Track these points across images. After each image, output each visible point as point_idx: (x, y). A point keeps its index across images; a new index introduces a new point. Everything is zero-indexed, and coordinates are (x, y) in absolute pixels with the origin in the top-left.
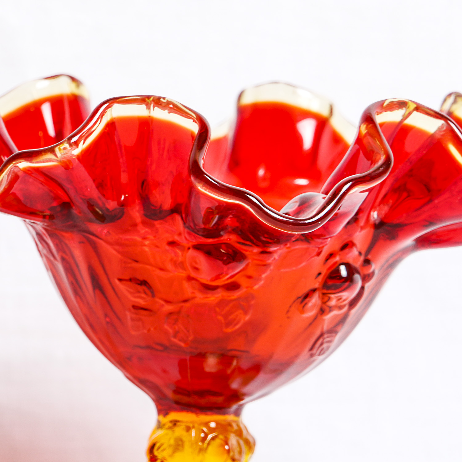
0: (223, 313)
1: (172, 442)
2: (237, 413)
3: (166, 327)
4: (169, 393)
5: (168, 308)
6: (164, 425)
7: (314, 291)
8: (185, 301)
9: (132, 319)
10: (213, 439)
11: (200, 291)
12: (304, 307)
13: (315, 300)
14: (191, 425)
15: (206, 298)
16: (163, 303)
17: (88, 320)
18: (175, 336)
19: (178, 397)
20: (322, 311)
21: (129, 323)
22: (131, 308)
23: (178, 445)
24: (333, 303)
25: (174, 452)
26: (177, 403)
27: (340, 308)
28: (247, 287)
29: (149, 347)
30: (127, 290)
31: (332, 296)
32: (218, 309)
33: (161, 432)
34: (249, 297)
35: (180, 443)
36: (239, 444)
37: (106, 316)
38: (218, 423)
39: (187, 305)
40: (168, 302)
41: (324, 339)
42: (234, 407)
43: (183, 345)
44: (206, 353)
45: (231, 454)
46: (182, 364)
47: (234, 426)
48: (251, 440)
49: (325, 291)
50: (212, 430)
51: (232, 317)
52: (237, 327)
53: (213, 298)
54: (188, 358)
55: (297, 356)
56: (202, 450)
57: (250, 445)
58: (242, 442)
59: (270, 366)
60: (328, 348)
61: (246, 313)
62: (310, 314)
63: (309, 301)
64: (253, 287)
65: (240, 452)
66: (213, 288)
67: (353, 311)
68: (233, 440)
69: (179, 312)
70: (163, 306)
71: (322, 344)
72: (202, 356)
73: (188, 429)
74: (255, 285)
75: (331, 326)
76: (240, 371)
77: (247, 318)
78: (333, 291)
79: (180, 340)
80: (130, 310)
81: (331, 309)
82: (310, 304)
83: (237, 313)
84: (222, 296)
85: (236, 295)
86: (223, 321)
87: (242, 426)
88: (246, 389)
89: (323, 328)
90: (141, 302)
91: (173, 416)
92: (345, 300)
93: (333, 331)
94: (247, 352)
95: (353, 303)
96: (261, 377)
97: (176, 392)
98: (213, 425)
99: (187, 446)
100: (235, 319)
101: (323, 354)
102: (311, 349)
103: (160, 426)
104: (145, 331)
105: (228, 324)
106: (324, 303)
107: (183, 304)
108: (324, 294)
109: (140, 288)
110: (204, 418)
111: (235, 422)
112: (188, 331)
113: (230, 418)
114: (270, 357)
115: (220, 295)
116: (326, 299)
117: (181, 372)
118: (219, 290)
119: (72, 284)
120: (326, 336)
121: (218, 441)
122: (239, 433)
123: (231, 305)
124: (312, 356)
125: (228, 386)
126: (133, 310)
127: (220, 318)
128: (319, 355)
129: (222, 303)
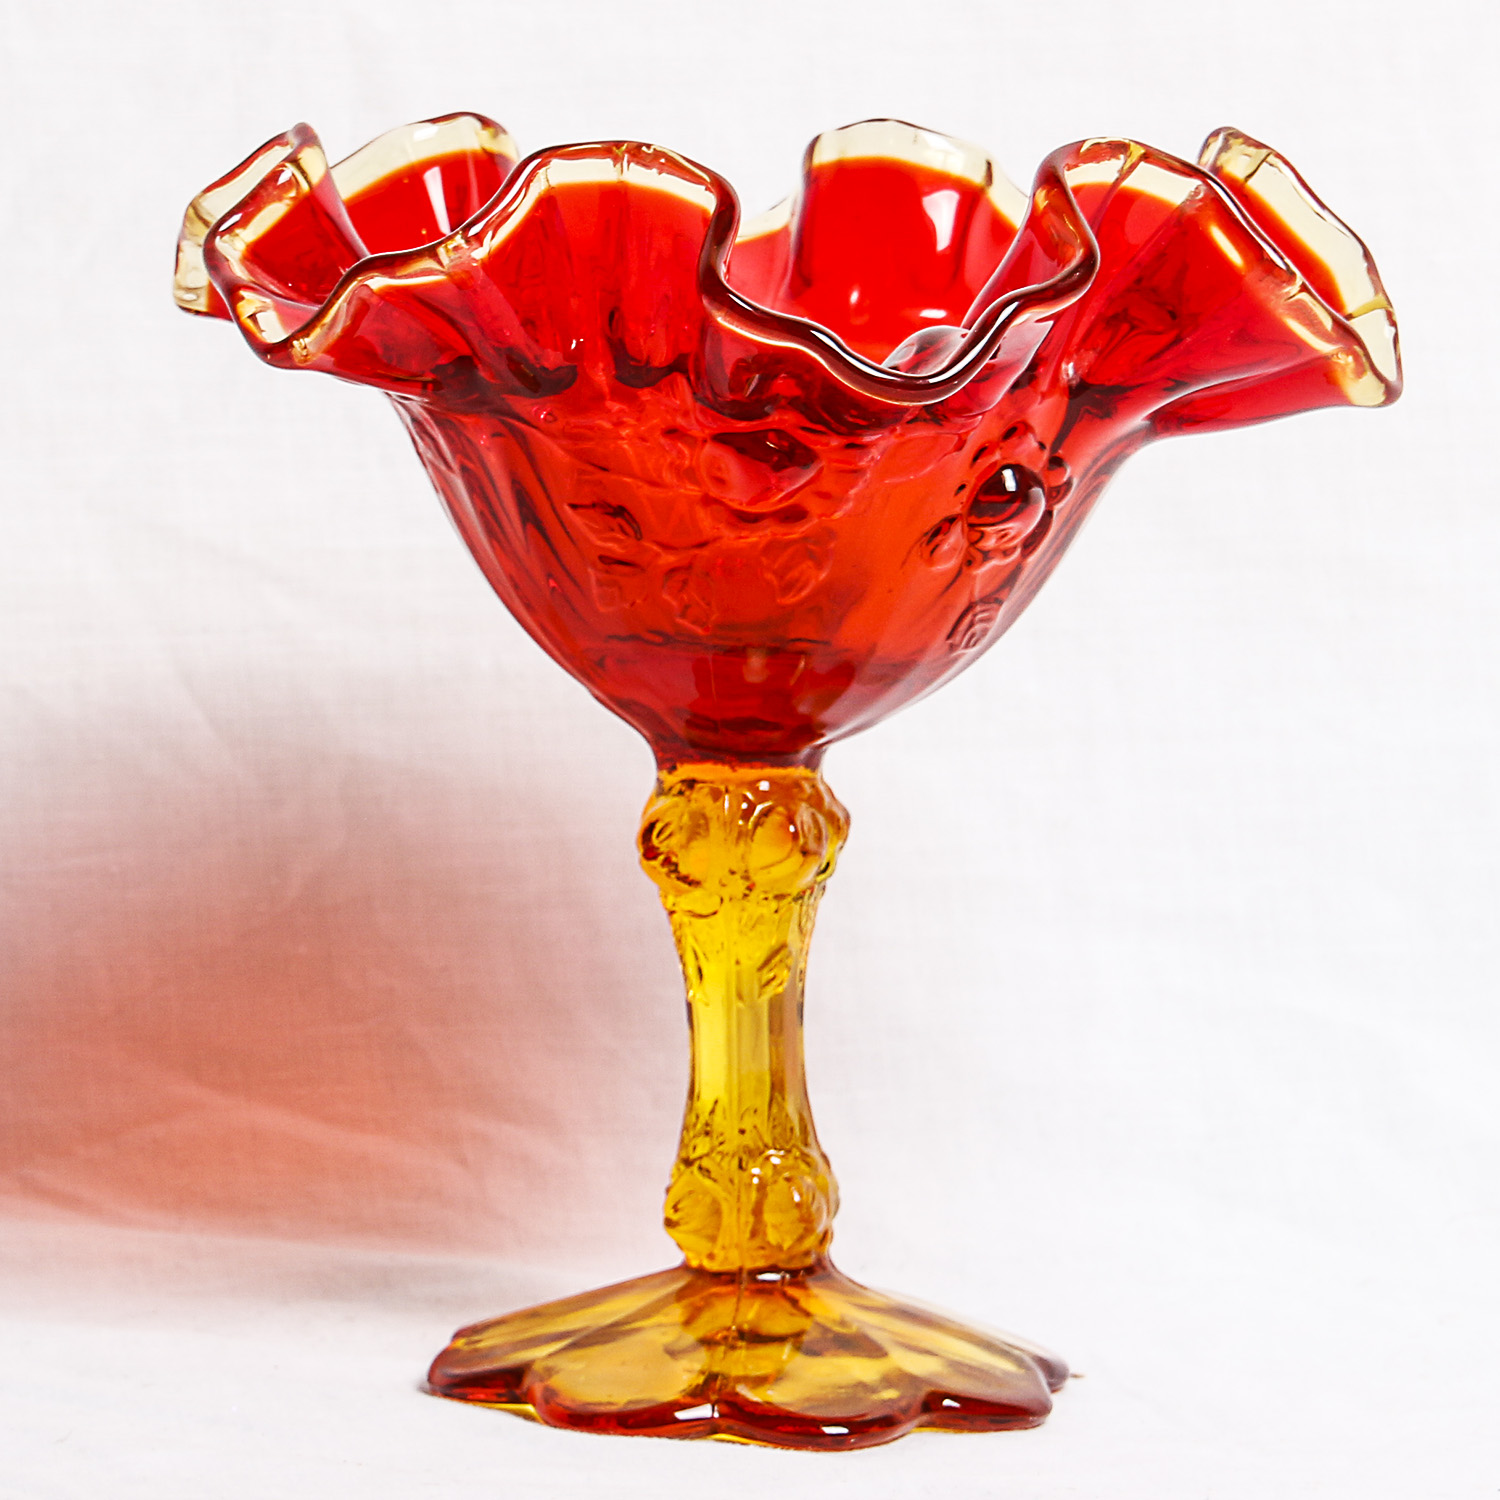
0: (776, 566)
1: (686, 818)
2: (812, 763)
3: (666, 597)
4: (678, 727)
5: (669, 559)
6: (671, 789)
7: (951, 521)
8: (702, 545)
9: (600, 583)
10: (766, 813)
11: (731, 525)
12: (932, 552)
13: (955, 538)
14: (723, 788)
15: (741, 538)
16: (656, 548)
17: (516, 587)
18: (683, 615)
19: (695, 734)
20: (969, 562)
21: (595, 591)
22: (598, 561)
23: (698, 827)
24: (990, 543)
25: (690, 839)
26: (694, 744)
27: (1006, 553)
28: (820, 516)
29: (635, 637)
30: (586, 525)
31: (989, 529)
32: (764, 560)
33: (664, 802)
34: (825, 535)
35: (702, 822)
36: (816, 822)
37: (549, 576)
38: (772, 781)
39: (705, 552)
40: (667, 547)
41: (975, 615)
42: (805, 751)
43: (700, 631)
44: (744, 649)
45: (801, 841)
46: (700, 669)
47: (806, 786)
48: (840, 815)
49: (973, 520)
50: (763, 796)
51: (795, 573)
52: (804, 593)
53: (755, 538)
54: (710, 656)
55: (922, 650)
56: (743, 835)
57: (839, 824)
58: (821, 819)
59: (869, 670)
60: (985, 632)
61: (819, 566)
62: (947, 565)
63: (943, 541)
64: (832, 514)
65: (819, 838)
66: (756, 519)
67: (1032, 559)
68: (804, 814)
69: (689, 567)
70: (658, 555)
71: (971, 625)
72: (739, 653)
73: (717, 795)
74: (835, 512)
75: (989, 590)
76: (812, 679)
77: (823, 576)
78: (991, 520)
79: (693, 623)
80: (594, 565)
81: (987, 555)
82: (946, 547)
83: (804, 566)
84: (774, 534)
85: (798, 531)
86: (775, 582)
87: (821, 788)
88: (827, 716)
89: (972, 593)
90: (615, 548)
91: (686, 771)
92: (1013, 538)
93: (993, 599)
94: (826, 643)
95: (1030, 544)
96: (855, 690)
97: (689, 724)
98: (764, 786)
99: (714, 826)
100: (797, 580)
101: (974, 645)
102: (949, 636)
103: (661, 791)
104: (627, 606)
105: (787, 588)
106: (973, 544)
107: (697, 551)
108: (972, 526)
109: (615, 522)
110: (747, 773)
111: (806, 779)
112: (708, 604)
113: (800, 772)
114: (871, 651)
115: (768, 532)
116: (975, 536)
117: (698, 685)
118: (766, 522)
119: (481, 515)
120: (978, 608)
121: (775, 819)
122: (816, 801)
123: (790, 551)
124: (953, 648)
125: (794, 709)
126: (600, 565)
127: (769, 576)
128: (967, 646)
129: (771, 548)
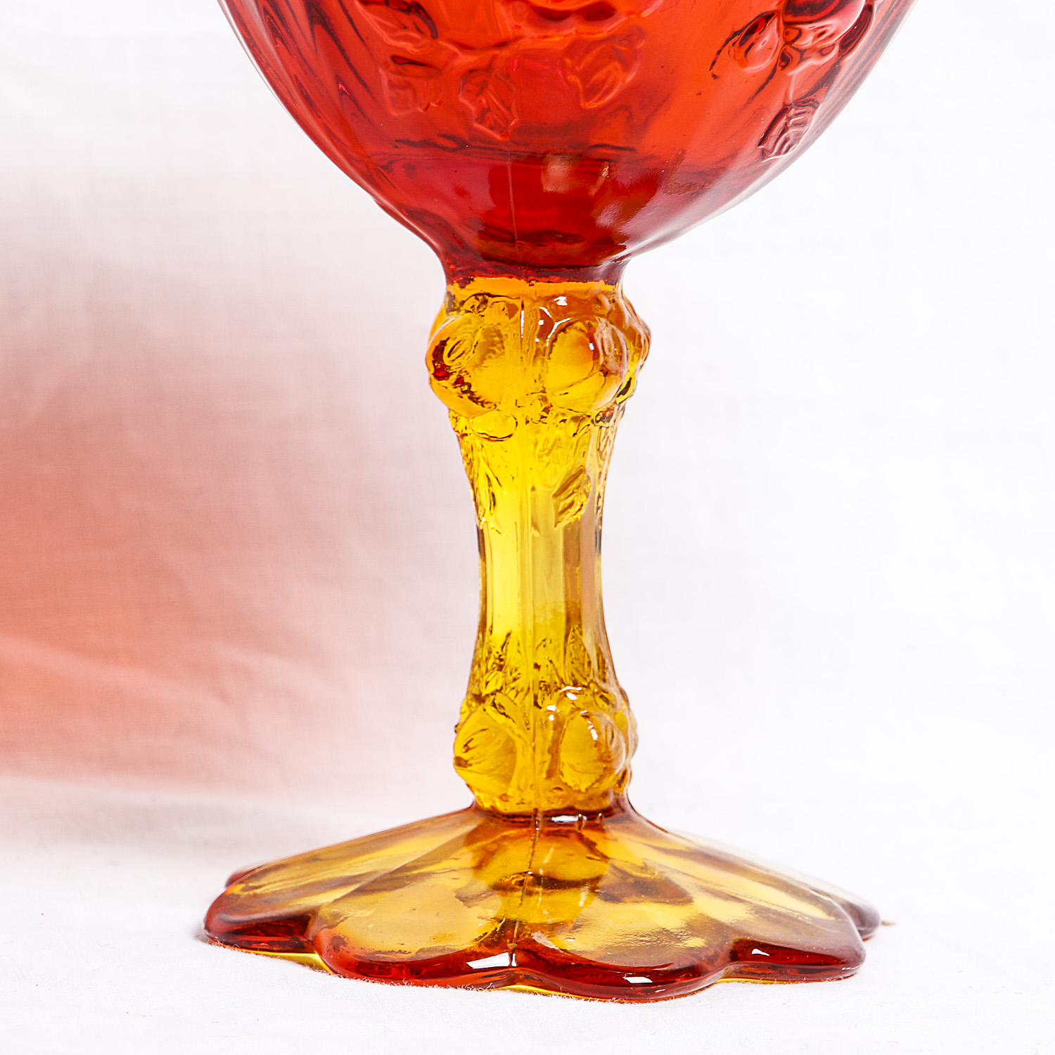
0: (579, 69)
1: (479, 337)
2: (612, 277)
3: (462, 100)
4: (471, 237)
5: (465, 60)
6: (463, 303)
7: (767, 17)
8: (502, 45)
9: (391, 85)
10: (563, 330)
11: (531, 22)
12: (747, 52)
13: (770, 36)
14: (519, 304)
15: (545, 37)
16: (455, 49)
17: (299, 86)
18: (481, 120)
19: (487, 246)
20: (785, 61)
21: (387, 92)
22: (390, 61)
23: (492, 344)
24: (807, 41)
25: (483, 359)
26: (487, 257)
27: (823, 52)
28: (629, 13)
29: (427, 143)
30: (379, 23)
31: (806, 27)
32: (568, 61)
33: (455, 318)
34: (632, 35)
35: (497, 339)
36: (616, 339)
37: (338, 80)
38: (570, 298)
39: (505, 53)
40: (464, 47)
41: (789, 119)
42: (606, 264)
43: (498, 137)
44: (545, 154)
45: (602, 360)
46: (496, 179)
47: (606, 301)
48: (641, 331)
49: (790, 18)
50: (560, 312)
51: (598, 76)
52: (608, 98)
53: (559, 38)
54: (509, 163)
55: (733, 156)
56: (540, 354)
57: (639, 341)
58: (621, 335)
59: (677, 178)
60: (798, 136)
61: (627, 67)
62: (760, 66)
63: (758, 39)
64: (641, 12)
65: (619, 357)
66: (559, 17)
67: (850, 58)
68: (604, 331)
69: (488, 68)
70: (455, 55)
71: (785, 130)
72: (537, 161)
73: (512, 310)
74: (646, 8)
75: (804, 91)
76: (614, 189)
77: (630, 78)
78: (808, 18)
79: (491, 128)
80: (386, 67)
81: (803, 55)
82: (760, 46)
83: (609, 68)
84: (577, 32)
85: (606, 29)
86: (580, 86)
87: (621, 302)
88: (628, 228)
89: (786, 95)
90: (410, 48)
91: (480, 284)
92: (831, 36)
93: (807, 101)
94: (632, 150)
95: (848, 42)
96: (660, 200)
97: (483, 235)
98: (562, 301)
99: (509, 343)
100: (604, 82)
101: (786, 152)
102: (762, 142)
103: (453, 305)
104: (421, 110)
105: (591, 92)
106: (789, 43)
107: (497, 52)
108: (787, 24)
109: (406, 19)
110: (543, 288)
111: (606, 293)
112: (509, 108)
113: (598, 286)
114: (679, 159)
115: (573, 31)
116: (794, 34)
117: (493, 193)
118: (571, 20)
119: (265, 12)
120: (792, 112)
121: (572, 334)
122: (617, 317)
123: (595, 52)
124: (764, 154)
125: (592, 221)
126: (392, 66)
127: (573, 79)
128: (779, 153)
129: (576, 48)
